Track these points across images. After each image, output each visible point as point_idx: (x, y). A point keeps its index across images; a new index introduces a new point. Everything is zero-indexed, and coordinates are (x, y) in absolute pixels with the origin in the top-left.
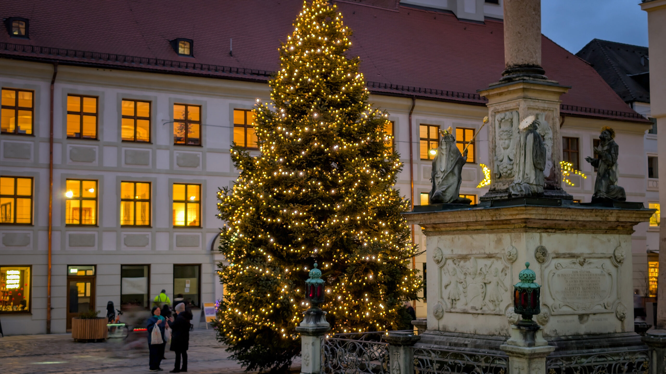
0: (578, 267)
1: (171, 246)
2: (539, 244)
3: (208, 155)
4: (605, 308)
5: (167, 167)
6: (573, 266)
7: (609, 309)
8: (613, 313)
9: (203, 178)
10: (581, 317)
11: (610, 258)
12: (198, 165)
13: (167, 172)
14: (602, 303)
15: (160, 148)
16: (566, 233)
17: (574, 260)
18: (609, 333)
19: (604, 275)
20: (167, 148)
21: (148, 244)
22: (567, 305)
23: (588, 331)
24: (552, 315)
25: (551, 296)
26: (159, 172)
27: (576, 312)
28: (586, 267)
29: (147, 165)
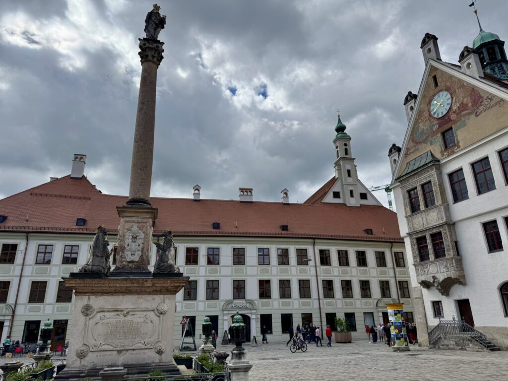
0: (122, 318)
1: (205, 308)
2: (86, 303)
3: (222, 268)
4: (146, 345)
5: (204, 274)
6: (117, 317)
7: (149, 346)
8: (152, 348)
9: (220, 278)
10: (119, 352)
11: (153, 310)
12: (217, 272)
13: (204, 276)
14: (143, 342)
15: (201, 266)
16: (113, 295)
17: (119, 313)
18: (147, 364)
19: (147, 322)
20: (204, 266)
21: (194, 307)
22: (107, 344)
23: (126, 362)
24: (92, 352)
25: (94, 338)
26: (201, 276)
27: (114, 349)
28: (129, 318)
29: (195, 273)
